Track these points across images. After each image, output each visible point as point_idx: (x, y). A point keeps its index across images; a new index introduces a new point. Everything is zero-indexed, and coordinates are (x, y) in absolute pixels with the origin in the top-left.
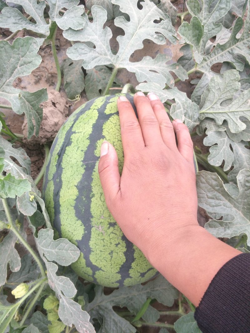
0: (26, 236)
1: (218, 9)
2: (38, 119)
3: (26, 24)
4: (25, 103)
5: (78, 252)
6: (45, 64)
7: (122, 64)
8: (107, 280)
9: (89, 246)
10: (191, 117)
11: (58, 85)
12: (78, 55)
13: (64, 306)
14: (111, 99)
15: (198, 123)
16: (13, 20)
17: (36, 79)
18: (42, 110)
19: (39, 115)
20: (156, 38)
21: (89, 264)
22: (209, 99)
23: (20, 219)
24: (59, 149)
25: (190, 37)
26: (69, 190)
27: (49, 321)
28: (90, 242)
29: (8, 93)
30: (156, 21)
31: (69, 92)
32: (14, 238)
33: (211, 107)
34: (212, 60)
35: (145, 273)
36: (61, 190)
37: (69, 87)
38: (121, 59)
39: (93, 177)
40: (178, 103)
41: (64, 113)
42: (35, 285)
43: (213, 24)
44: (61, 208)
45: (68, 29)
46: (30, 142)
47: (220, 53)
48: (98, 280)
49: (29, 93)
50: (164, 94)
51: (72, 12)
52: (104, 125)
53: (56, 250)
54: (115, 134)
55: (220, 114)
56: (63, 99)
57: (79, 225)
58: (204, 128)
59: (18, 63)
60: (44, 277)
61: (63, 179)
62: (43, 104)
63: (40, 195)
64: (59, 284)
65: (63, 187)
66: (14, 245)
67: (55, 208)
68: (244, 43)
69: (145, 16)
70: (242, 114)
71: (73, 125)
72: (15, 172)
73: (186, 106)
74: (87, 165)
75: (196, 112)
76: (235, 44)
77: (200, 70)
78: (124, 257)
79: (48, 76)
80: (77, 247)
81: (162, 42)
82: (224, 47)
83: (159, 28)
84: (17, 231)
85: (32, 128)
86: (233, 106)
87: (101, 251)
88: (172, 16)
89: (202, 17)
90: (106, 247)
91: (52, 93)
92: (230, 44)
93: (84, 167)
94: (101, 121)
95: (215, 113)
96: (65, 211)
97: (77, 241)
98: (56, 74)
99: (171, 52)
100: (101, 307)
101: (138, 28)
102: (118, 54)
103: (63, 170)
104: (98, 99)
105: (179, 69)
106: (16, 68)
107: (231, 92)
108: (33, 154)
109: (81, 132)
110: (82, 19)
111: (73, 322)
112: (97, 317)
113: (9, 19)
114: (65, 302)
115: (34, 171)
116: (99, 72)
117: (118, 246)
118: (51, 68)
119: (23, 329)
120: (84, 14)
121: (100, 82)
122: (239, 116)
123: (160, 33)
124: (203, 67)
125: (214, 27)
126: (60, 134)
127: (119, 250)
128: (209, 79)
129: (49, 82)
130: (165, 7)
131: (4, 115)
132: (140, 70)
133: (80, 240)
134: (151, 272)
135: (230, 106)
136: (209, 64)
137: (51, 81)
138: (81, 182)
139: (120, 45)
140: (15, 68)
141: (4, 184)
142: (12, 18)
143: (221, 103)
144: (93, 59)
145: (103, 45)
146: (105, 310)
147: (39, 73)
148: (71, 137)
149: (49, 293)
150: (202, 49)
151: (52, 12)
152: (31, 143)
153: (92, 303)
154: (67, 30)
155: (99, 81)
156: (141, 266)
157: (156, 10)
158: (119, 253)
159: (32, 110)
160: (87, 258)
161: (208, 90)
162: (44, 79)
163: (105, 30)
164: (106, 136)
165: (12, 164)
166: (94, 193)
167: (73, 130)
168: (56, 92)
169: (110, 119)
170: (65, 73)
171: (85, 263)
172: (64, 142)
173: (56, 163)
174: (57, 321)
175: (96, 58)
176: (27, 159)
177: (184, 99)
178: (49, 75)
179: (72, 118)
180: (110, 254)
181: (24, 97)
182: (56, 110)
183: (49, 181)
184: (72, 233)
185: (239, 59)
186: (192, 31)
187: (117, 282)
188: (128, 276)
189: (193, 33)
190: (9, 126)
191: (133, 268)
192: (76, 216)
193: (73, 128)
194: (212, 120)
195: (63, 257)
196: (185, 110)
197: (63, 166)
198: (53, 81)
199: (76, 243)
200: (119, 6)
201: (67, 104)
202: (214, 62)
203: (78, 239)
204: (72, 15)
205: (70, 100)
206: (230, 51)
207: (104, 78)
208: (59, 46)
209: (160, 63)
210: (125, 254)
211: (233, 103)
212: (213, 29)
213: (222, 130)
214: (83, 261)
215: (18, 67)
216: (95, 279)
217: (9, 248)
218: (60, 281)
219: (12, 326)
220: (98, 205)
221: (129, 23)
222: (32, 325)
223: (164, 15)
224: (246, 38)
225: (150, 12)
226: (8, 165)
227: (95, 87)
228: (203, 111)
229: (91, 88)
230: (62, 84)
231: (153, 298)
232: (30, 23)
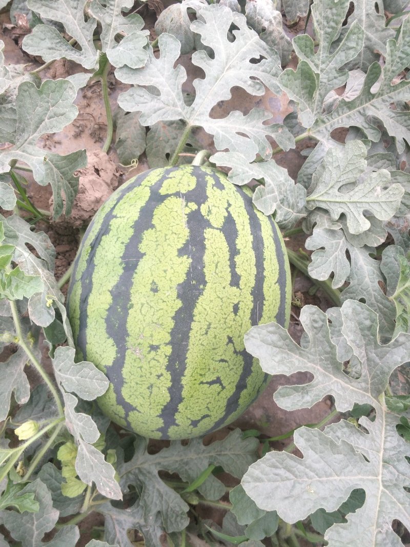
0: (40, 356)
1: (344, 48)
2: (71, 192)
3: (67, 50)
4: (52, 169)
5: (106, 383)
6: (92, 109)
7: (198, 120)
8: (144, 425)
9: (122, 374)
10: (293, 205)
11: (107, 142)
12: (134, 104)
13: (83, 455)
14: (171, 173)
15: (305, 215)
16: (47, 43)
17: (77, 130)
18: (77, 179)
19: (72, 186)
20: (250, 85)
21: (121, 401)
22: (323, 180)
23: (34, 332)
24: (93, 238)
25: (296, 90)
26: (101, 296)
27: (64, 478)
28: (123, 369)
29: (30, 154)
30: (253, 61)
31: (123, 154)
32: (24, 358)
33: (326, 193)
34: (334, 123)
35: (199, 421)
36: (91, 294)
37: (122, 147)
38: (198, 113)
39: (133, 280)
40: (270, 185)
41: (112, 184)
42: (48, 424)
43: (336, 70)
44: (88, 320)
45: (123, 67)
46: (58, 223)
47: (345, 113)
48: (133, 425)
49: (58, 156)
50: (249, 171)
51: (130, 41)
52: (156, 210)
53: (78, 377)
54: (169, 224)
55: (337, 204)
56: (112, 165)
57: (110, 345)
58: (313, 222)
59: (46, 114)
60: (61, 417)
61: (94, 280)
62: (81, 171)
63: (63, 300)
64: (78, 425)
65: (94, 291)
66: (23, 367)
67: (80, 319)
68: (383, 101)
69: (238, 52)
70: (367, 207)
71: (115, 205)
72: (29, 266)
73: (283, 189)
74: (127, 263)
75: (301, 199)
76: (370, 100)
77: (314, 136)
78: (168, 395)
79: (94, 128)
80: (105, 376)
81: (259, 92)
82: (352, 104)
83: (257, 71)
84: (28, 347)
85: (60, 206)
86: (357, 194)
87: (137, 384)
88: (283, 50)
89: (319, 60)
90: (144, 379)
91: (96, 155)
92: (362, 100)
93: (123, 265)
94: (153, 203)
95: (330, 202)
96: (93, 324)
97: (106, 367)
98: (106, 125)
99: (279, 104)
100: (142, 470)
101: (226, 69)
102: (193, 105)
103: (96, 267)
104: (154, 171)
105: (282, 133)
106: (44, 120)
107: (354, 172)
108: (63, 241)
109: (124, 217)
110: (144, 53)
111: (93, 479)
112: (134, 484)
113: (42, 42)
114: (85, 449)
115: (62, 265)
116: (167, 128)
117: (161, 378)
118: (100, 115)
119: (26, 484)
120: (148, 45)
121: (168, 142)
122: (362, 210)
123: (258, 79)
124: (319, 131)
125: (336, 75)
126: (97, 217)
127: (161, 384)
128: (326, 150)
129: (94, 137)
130: (272, 37)
131: (26, 181)
132: (223, 131)
133: (109, 366)
134: (206, 420)
135: (352, 193)
136: (329, 129)
137: (97, 136)
138: (117, 286)
139: (197, 93)
140: (41, 121)
141: (11, 280)
142: (47, 40)
143: (340, 188)
144: (155, 112)
145: (172, 92)
146: (148, 475)
147: (81, 122)
148: (110, 223)
149: (67, 440)
150: (318, 105)
151: (106, 35)
152: (60, 225)
153: (129, 463)
154: (121, 68)
155: (167, 140)
156: (192, 410)
157: (257, 43)
158: (161, 389)
159: (62, 180)
160: (118, 392)
161: (324, 167)
162: (87, 132)
163: (176, 70)
164: (157, 226)
165: (27, 254)
166: (133, 302)
167: (114, 213)
168: (103, 154)
169: (165, 201)
170: (118, 126)
171: (115, 399)
172: (101, 229)
173: (87, 257)
174: (74, 479)
175: (160, 109)
176: (51, 248)
177: (282, 179)
178: (96, 126)
179: (116, 195)
180: (148, 388)
181: (52, 162)
182: (100, 180)
183: (76, 281)
184: (101, 355)
185: (374, 123)
186: (300, 80)
187: (159, 430)
188: (173, 423)
189: (302, 83)
190: (31, 197)
191: (180, 412)
192: (107, 332)
193: (114, 211)
194: (326, 211)
195: (86, 388)
196: (282, 194)
197: (96, 263)
198: (101, 136)
199: (105, 369)
200: (200, 36)
201: (117, 172)
202: (337, 126)
203: (107, 365)
204: (131, 45)
205: (123, 166)
206: (362, 111)
207: (175, 136)
208: (114, 83)
209: (254, 122)
210: (170, 390)
211: (356, 189)
212: (335, 78)
213: (336, 228)
214: (113, 396)
215: (46, 120)
216: (129, 424)
217: (16, 370)
218: (79, 420)
219: (12, 478)
220: (136, 320)
221: (213, 62)
222: (38, 480)
223: (268, 50)
224: (387, 93)
225: (245, 47)
226: (20, 255)
227: (161, 150)
228: (313, 197)
229: (154, 150)
230: (113, 141)
231: (217, 465)
232: (72, 50)
